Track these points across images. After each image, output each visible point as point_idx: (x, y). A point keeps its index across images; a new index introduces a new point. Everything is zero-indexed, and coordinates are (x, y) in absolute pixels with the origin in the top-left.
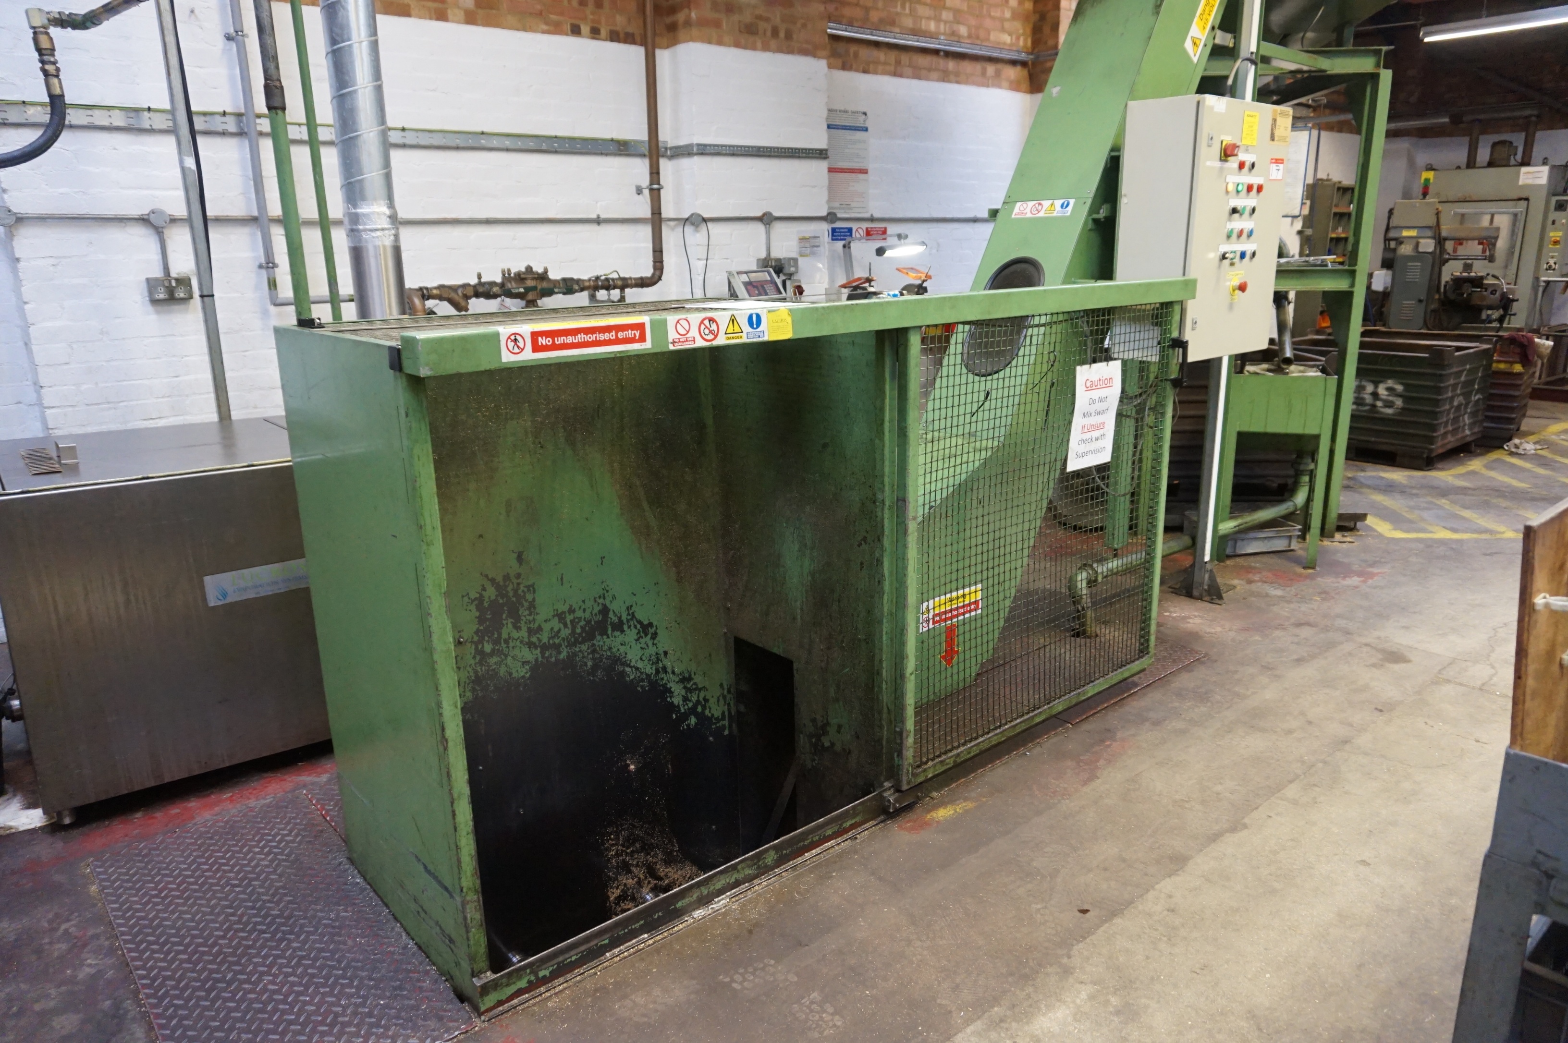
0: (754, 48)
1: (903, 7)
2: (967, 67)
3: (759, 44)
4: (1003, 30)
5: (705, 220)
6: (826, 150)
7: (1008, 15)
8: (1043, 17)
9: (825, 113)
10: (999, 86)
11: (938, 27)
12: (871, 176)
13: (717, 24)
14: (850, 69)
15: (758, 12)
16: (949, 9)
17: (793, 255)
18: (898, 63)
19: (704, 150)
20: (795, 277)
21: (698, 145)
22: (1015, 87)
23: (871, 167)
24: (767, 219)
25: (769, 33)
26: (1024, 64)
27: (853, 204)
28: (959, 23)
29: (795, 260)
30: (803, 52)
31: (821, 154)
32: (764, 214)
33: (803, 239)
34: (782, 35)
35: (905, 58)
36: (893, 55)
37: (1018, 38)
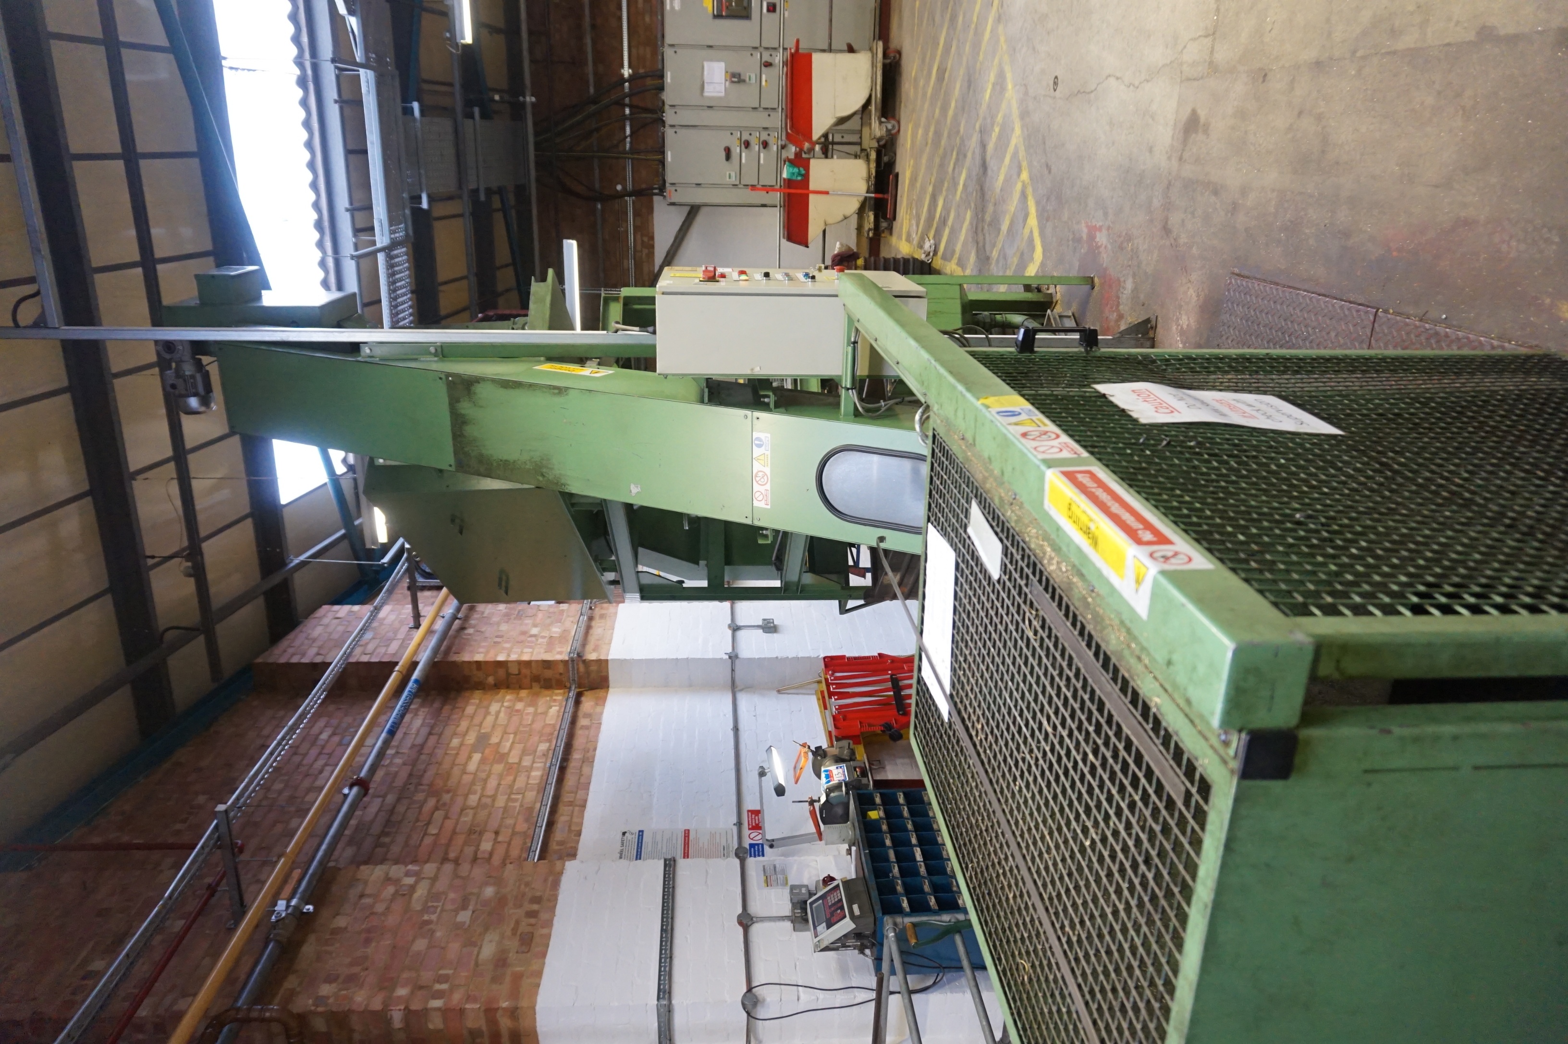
0: (549, 936)
1: (516, 800)
2: (579, 742)
3: (545, 931)
4: (545, 713)
5: (750, 989)
6: (665, 860)
7: (531, 710)
8: (536, 679)
9: (624, 862)
10: (601, 713)
11: (538, 769)
12: (692, 827)
13: (518, 978)
14: (575, 849)
15: (509, 933)
16: (521, 760)
17: (787, 891)
18: (571, 804)
19: (665, 991)
20: (812, 888)
21: (658, 999)
22: (602, 701)
23: (682, 827)
24: (746, 921)
25: (533, 921)
26: (579, 695)
27: (724, 843)
28: (535, 751)
29: (792, 888)
30: (556, 884)
31: (670, 866)
32: (740, 923)
33: (768, 883)
34: (535, 907)
35: (566, 797)
36: (563, 809)
37: (555, 701)
